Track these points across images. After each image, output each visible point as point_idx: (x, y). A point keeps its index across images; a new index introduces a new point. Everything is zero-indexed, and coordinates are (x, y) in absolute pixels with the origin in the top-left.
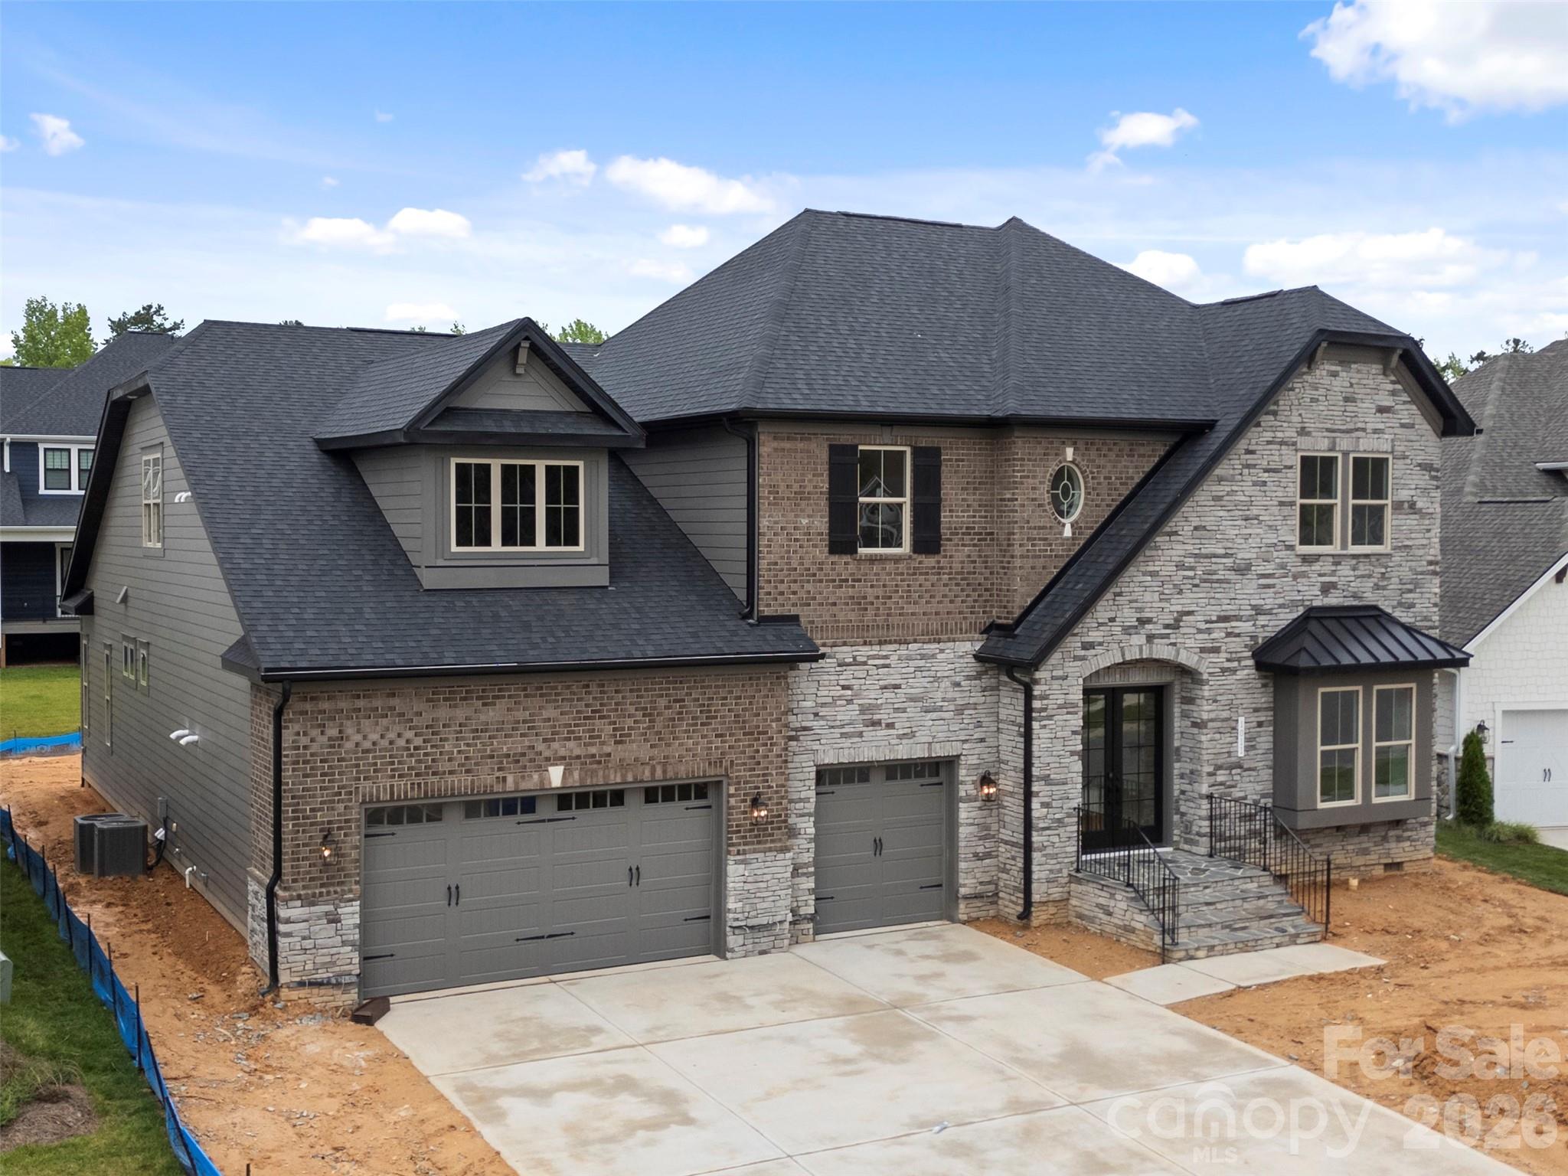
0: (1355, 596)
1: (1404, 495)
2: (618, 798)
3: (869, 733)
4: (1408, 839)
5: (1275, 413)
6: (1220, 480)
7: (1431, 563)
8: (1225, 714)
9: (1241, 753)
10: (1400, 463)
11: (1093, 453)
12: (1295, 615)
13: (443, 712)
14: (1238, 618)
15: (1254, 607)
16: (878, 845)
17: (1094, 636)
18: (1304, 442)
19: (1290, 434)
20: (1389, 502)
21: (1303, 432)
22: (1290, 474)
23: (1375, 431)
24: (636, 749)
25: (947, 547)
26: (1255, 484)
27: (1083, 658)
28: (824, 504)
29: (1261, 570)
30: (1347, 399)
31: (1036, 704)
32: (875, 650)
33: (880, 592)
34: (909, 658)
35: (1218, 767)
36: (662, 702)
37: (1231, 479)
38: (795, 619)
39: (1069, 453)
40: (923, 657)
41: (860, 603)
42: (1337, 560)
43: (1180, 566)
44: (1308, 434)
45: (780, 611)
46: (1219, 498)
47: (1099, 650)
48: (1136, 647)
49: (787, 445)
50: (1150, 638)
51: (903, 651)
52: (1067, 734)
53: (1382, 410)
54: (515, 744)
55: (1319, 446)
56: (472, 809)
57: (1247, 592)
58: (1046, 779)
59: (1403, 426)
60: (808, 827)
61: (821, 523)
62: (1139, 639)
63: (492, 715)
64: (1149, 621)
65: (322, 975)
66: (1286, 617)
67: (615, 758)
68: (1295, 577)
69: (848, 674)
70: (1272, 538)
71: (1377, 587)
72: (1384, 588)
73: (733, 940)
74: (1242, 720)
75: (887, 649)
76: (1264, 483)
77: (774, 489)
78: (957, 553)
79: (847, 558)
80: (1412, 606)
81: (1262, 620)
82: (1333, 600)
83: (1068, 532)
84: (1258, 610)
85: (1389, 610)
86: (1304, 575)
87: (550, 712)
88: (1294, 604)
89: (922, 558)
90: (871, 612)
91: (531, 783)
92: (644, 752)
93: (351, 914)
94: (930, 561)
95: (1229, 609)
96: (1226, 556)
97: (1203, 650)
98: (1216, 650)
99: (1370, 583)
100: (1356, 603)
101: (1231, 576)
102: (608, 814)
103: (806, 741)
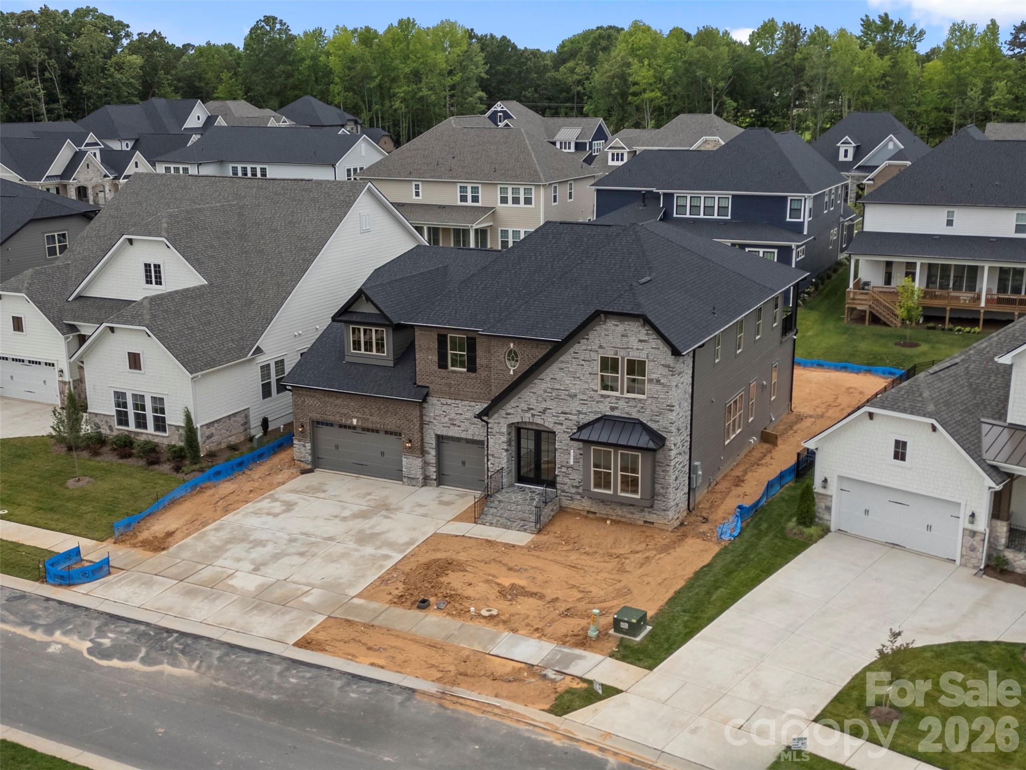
0: (627, 413)
1: (654, 376)
2: (377, 431)
3: (452, 428)
4: (655, 514)
5: (588, 339)
6: (562, 362)
7: (668, 406)
8: (565, 448)
9: (572, 463)
10: (652, 364)
11: (521, 346)
12: (597, 417)
13: (327, 399)
14: (572, 414)
15: (578, 411)
16: (464, 463)
17: (510, 411)
18: (601, 351)
19: (595, 347)
20: (646, 378)
21: (601, 347)
22: (595, 363)
23: (637, 349)
24: (375, 419)
25: (479, 371)
26: (578, 365)
27: (506, 418)
28: (436, 352)
29: (581, 397)
30: (623, 336)
31: (489, 430)
32: (453, 401)
33: (456, 383)
34: (465, 406)
35: (563, 466)
36: (382, 407)
37: (568, 362)
38: (428, 387)
39: (512, 345)
40: (470, 406)
41: (449, 385)
42: (618, 398)
43: (545, 391)
44: (603, 348)
45: (423, 384)
46: (563, 369)
47: (512, 416)
48: (527, 417)
49: (424, 332)
50: (533, 415)
51: (463, 403)
52: (500, 442)
53: (641, 341)
54: (345, 411)
55: (610, 354)
56: (341, 426)
57: (574, 406)
58: (493, 456)
59: (652, 348)
60: (433, 452)
61: (436, 358)
62: (528, 415)
63: (338, 402)
64: (532, 409)
65: (302, 459)
66: (592, 417)
67: (370, 420)
68: (597, 402)
69: (444, 408)
70: (586, 386)
71: (639, 411)
72: (644, 412)
73: (405, 480)
74: (572, 451)
75: (457, 402)
76: (583, 365)
77: (420, 346)
78: (482, 373)
79: (444, 370)
80: (658, 422)
81: (581, 416)
82: (616, 413)
83: (512, 373)
84: (580, 412)
85: (645, 422)
86: (601, 402)
87: (352, 404)
88: (596, 412)
89: (470, 373)
90: (453, 389)
91: (348, 422)
92: (378, 420)
93: (309, 446)
94: (473, 375)
95: (568, 410)
96: (565, 390)
97: (555, 423)
98: (562, 424)
99: (636, 409)
100: (628, 416)
101: (568, 398)
102: (374, 434)
103: (431, 425)
